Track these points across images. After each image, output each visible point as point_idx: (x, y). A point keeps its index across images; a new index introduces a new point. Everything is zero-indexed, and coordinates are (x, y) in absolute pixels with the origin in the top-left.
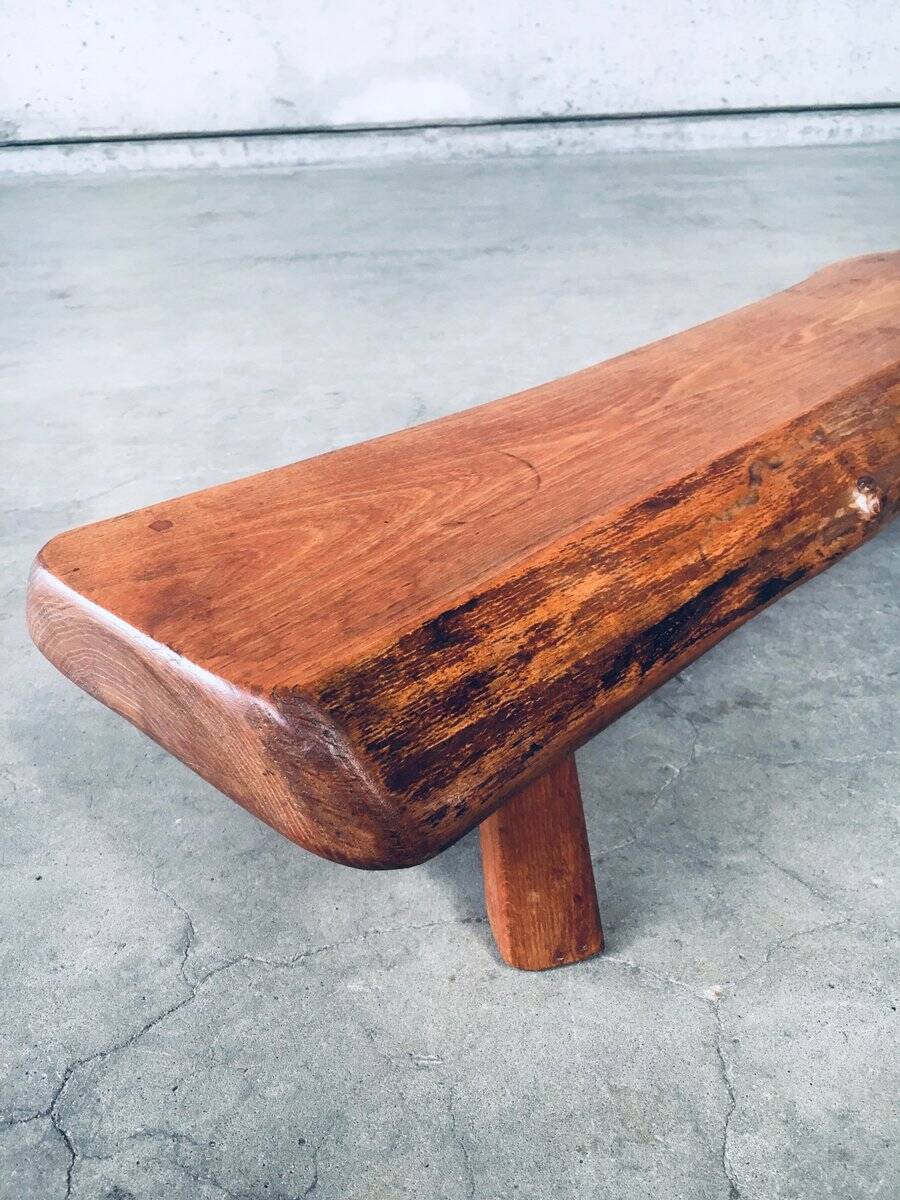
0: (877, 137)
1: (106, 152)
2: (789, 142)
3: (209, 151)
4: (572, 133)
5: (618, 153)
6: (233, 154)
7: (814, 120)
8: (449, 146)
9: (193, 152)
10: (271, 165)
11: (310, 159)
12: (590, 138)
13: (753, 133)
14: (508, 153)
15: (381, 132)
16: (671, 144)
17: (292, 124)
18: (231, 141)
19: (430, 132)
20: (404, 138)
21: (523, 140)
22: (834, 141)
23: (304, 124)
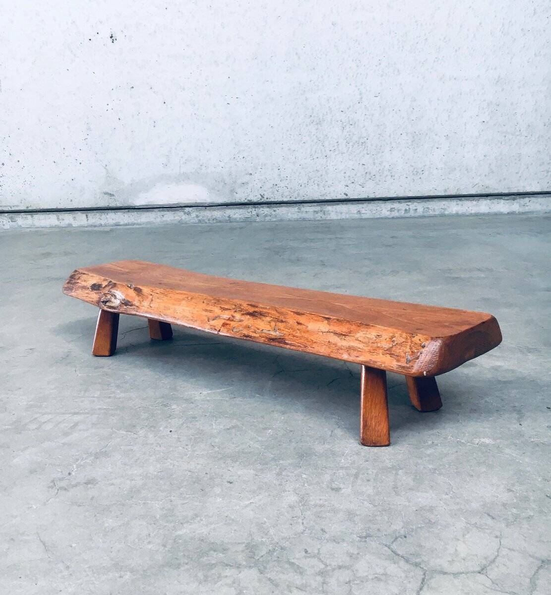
0: (431, 213)
1: (11, 218)
2: (383, 216)
3: (67, 219)
4: (265, 210)
5: (290, 220)
6: (81, 220)
7: (396, 205)
8: (197, 216)
9: (58, 219)
10: (101, 225)
11: (122, 223)
12: (274, 213)
13: (363, 211)
14: (230, 220)
15: (161, 209)
16: (319, 216)
17: (113, 205)
18: (79, 213)
19: (187, 209)
20: (173, 212)
21: (237, 214)
22: (407, 215)
23: (119, 205)
